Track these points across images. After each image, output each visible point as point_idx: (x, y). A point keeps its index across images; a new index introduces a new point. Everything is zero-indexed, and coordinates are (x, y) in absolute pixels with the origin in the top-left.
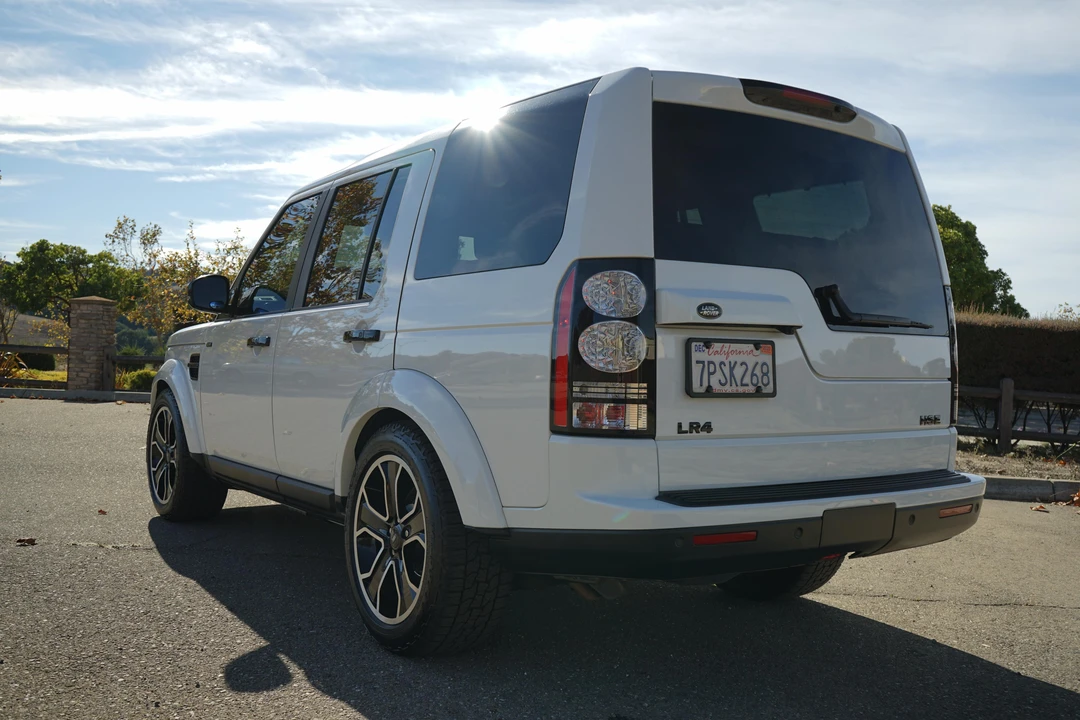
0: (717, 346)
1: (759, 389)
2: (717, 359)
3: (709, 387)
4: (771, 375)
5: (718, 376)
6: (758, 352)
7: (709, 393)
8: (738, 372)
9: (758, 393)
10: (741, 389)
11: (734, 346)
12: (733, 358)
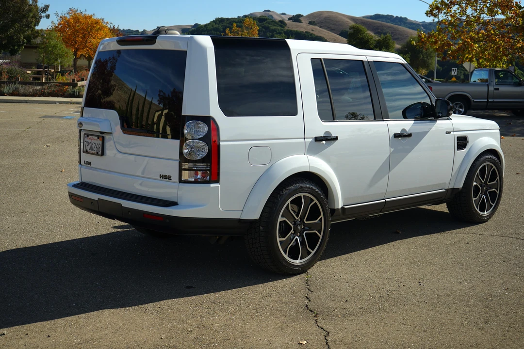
0: (90, 136)
1: (97, 153)
2: (90, 141)
3: (87, 150)
4: (101, 148)
5: (89, 147)
6: (98, 140)
7: (87, 152)
8: (94, 145)
9: (97, 154)
10: (94, 152)
11: (94, 137)
12: (93, 141)
